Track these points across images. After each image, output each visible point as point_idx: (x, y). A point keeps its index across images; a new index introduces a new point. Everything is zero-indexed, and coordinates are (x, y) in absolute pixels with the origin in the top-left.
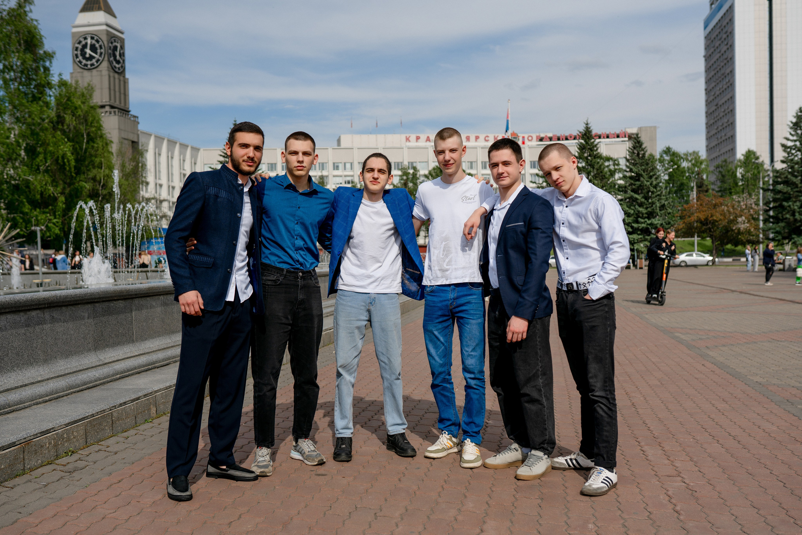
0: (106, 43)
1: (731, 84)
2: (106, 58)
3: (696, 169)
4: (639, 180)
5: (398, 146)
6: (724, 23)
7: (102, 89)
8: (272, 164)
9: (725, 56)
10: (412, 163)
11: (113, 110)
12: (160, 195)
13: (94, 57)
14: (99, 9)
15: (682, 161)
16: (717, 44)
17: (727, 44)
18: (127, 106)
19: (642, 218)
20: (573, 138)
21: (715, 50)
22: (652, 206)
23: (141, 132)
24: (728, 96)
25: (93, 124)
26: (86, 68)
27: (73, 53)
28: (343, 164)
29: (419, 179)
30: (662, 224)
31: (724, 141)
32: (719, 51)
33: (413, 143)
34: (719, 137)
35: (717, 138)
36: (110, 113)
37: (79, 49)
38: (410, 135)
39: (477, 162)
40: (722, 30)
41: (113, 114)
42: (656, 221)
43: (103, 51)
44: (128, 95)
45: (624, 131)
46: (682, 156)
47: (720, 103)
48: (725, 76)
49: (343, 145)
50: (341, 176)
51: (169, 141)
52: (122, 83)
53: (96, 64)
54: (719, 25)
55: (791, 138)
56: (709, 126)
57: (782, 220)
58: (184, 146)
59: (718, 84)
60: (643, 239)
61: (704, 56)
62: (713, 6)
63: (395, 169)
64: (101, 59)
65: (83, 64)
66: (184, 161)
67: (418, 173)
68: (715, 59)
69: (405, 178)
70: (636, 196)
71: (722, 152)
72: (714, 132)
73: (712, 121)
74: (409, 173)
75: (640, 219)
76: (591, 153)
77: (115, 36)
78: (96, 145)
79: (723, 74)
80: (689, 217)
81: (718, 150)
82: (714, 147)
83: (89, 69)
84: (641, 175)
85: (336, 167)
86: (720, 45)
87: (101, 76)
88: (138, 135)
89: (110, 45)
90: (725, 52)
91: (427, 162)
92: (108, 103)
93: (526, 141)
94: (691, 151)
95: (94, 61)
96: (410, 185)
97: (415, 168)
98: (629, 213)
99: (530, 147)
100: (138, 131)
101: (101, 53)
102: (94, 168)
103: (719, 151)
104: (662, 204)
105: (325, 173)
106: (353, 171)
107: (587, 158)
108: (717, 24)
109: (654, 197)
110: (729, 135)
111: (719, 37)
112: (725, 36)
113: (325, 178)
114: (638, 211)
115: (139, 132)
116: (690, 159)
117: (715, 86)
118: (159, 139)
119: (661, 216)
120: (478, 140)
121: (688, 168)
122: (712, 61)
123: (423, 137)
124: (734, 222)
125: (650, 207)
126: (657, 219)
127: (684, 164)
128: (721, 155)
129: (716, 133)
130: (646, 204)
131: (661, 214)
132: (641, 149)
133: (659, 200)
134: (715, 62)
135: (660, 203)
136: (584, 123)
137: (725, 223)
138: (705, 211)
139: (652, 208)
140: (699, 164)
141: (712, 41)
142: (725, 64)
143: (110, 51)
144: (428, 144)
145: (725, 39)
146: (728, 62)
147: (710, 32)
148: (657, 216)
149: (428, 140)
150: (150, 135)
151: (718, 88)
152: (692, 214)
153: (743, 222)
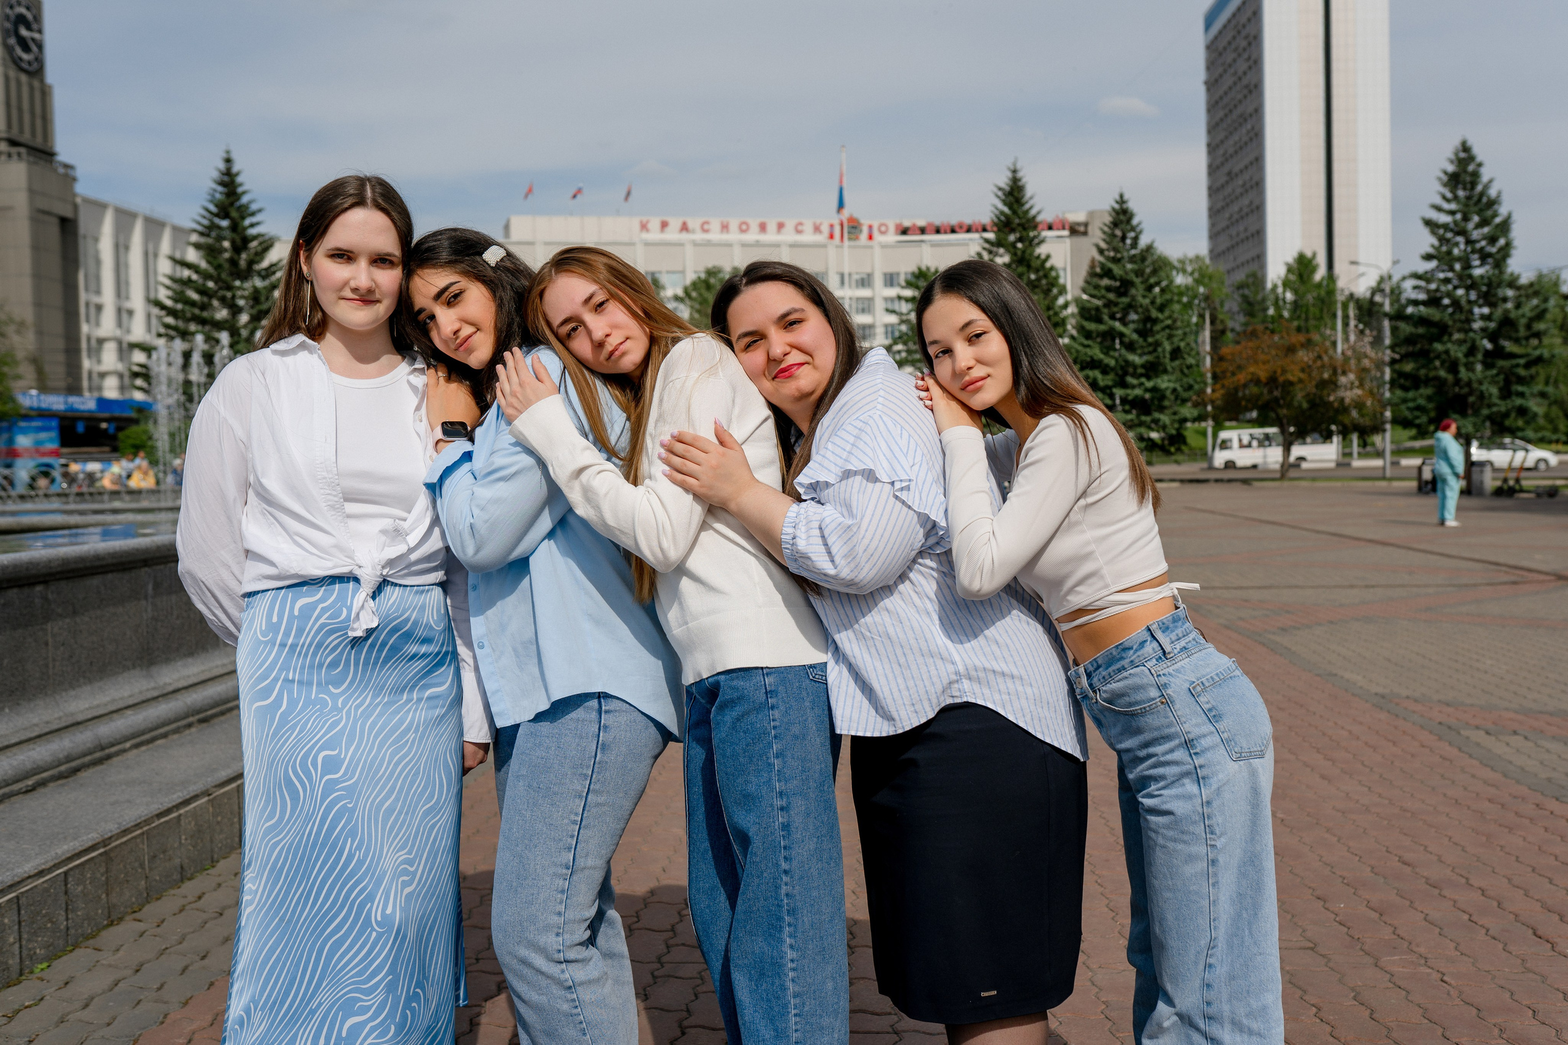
1: (1257, 135)
3: (1201, 290)
4: (1125, 294)
5: (626, 239)
6: (1243, 19)
9: (1245, 81)
11: (14, 150)
15: (1174, 273)
16: (1229, 60)
17: (1249, 58)
18: (49, 144)
19: (1134, 375)
20: (965, 228)
21: (1225, 71)
22: (1155, 350)
23: (87, 201)
24: (1251, 157)
30: (1174, 390)
31: (1242, 241)
32: (1232, 71)
33: (654, 235)
34: (1234, 233)
35: (1230, 236)
36: (9, 155)
38: (648, 218)
40: (1239, 32)
41: (15, 157)
42: (1164, 383)
44: (52, 121)
45: (1061, 216)
46: (1176, 264)
47: (1236, 169)
48: (1244, 118)
49: (515, 236)
52: (37, 95)
54: (1234, 22)
55: (1446, 206)
56: (1214, 212)
57: (1427, 381)
59: (1231, 133)
60: (1136, 421)
61: (1206, 83)
68: (1226, 87)
70: (1120, 327)
71: (1240, 260)
72: (1224, 224)
73: (1219, 205)
75: (1130, 380)
76: (1024, 234)
79: (1241, 116)
80: (1233, 374)
81: (1232, 257)
82: (1224, 251)
84: (1131, 284)
86: (1235, 60)
88: (75, 207)
89: (8, 11)
90: (1245, 73)
91: (683, 272)
93: (876, 234)
94: (1191, 254)
98: (1107, 366)
99: (884, 246)
100: (74, 195)
103: (1235, 259)
104: (1175, 345)
107: (1014, 245)
108: (1229, 21)
109: (1158, 332)
110: (1253, 229)
111: (1233, 46)
112: (1244, 43)
114: (1127, 361)
115: (79, 200)
116: (1189, 269)
117: (1226, 137)
118: (124, 219)
119: (1172, 373)
120: (784, 230)
121: (1187, 288)
122: (1221, 92)
123: (675, 223)
124: (1333, 386)
125: (1150, 353)
126: (1166, 377)
127: (1180, 280)
128: (1238, 267)
129: (1228, 227)
130: (1142, 347)
131: (1173, 368)
132: (1128, 227)
133: (1170, 337)
134: (1226, 93)
135: (1172, 343)
136: (1009, 169)
137: (1311, 388)
138: (1268, 362)
139: (1155, 354)
140: (1206, 280)
141: (1220, 54)
142: (1245, 97)
143: (8, 25)
144: (685, 236)
145: (1244, 50)
146: (1250, 92)
147: (1216, 38)
148: (1165, 371)
149: (684, 228)
150: (102, 206)
151: (1231, 142)
152: (1240, 368)
153: (1349, 386)
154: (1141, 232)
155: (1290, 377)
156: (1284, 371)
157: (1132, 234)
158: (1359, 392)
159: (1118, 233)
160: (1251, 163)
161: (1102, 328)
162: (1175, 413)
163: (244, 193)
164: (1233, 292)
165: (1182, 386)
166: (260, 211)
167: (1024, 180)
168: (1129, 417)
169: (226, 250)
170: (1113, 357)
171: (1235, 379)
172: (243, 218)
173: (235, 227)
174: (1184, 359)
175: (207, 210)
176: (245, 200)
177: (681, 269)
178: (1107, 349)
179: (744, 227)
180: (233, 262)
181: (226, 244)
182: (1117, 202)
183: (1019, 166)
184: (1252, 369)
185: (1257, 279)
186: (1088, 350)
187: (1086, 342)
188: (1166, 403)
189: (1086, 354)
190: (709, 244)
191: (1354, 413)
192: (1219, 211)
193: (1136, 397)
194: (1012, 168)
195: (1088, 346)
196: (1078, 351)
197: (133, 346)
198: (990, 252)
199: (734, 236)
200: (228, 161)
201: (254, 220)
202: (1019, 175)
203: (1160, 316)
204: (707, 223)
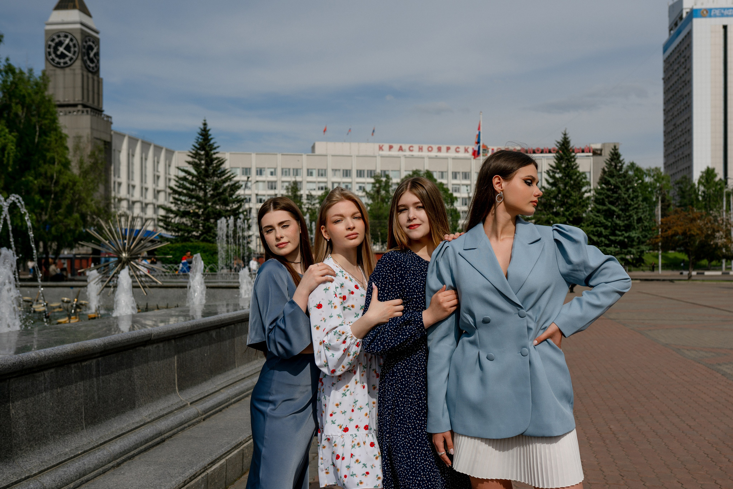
0: (80, 42)
1: (689, 106)
2: (80, 57)
3: (658, 185)
4: (616, 192)
5: (372, 154)
6: (683, 48)
7: (74, 87)
8: (246, 169)
9: (683, 79)
10: (385, 171)
11: (85, 109)
12: (132, 196)
13: (67, 56)
14: (74, 7)
15: (645, 176)
16: (675, 67)
17: (685, 68)
18: (100, 106)
19: (620, 230)
21: (673, 73)
22: (630, 219)
23: (116, 133)
24: (686, 117)
25: (46, 116)
26: (59, 66)
27: (46, 50)
28: (317, 171)
29: (391, 186)
30: (638, 237)
31: (681, 159)
32: (677, 73)
33: (386, 152)
34: (677, 155)
35: (675, 156)
36: (83, 112)
37: (52, 47)
38: (383, 144)
39: (447, 172)
40: (681, 54)
41: (85, 113)
42: (634, 234)
43: (76, 49)
44: (102, 96)
45: (588, 146)
46: (645, 171)
47: (678, 123)
48: (682, 97)
49: (318, 151)
50: (314, 182)
51: (143, 142)
52: (96, 83)
53: (69, 63)
54: (678, 49)
56: (667, 145)
58: (158, 149)
59: (676, 105)
60: (620, 252)
61: (663, 79)
62: (672, 32)
63: (368, 177)
64: (74, 57)
65: (56, 62)
66: (158, 162)
67: (391, 181)
68: (673, 81)
69: (377, 185)
70: (614, 208)
71: (679, 169)
72: (672, 150)
73: (670, 140)
74: (382, 181)
75: (618, 232)
76: (569, 164)
77: (90, 35)
78: (48, 139)
79: (681, 96)
81: (675, 167)
82: (671, 164)
83: (62, 68)
84: (619, 188)
85: (310, 173)
86: (678, 68)
87: (74, 74)
88: (111, 136)
89: (84, 44)
90: (683, 75)
91: (399, 171)
92: (81, 102)
94: (653, 167)
95: (67, 59)
96: (383, 192)
97: (387, 176)
98: (607, 225)
100: (111, 130)
101: (75, 52)
102: (45, 163)
103: (677, 168)
104: (639, 217)
105: (298, 179)
106: (327, 178)
108: (676, 48)
109: (631, 210)
110: (686, 153)
111: (677, 61)
112: (683, 60)
113: (299, 184)
114: (616, 224)
115: (112, 133)
116: (652, 174)
117: (673, 107)
118: (133, 141)
119: (638, 229)
120: (450, 151)
121: (651, 183)
122: (671, 84)
123: (396, 146)
124: (712, 237)
125: (627, 220)
126: (634, 232)
127: (647, 180)
128: (678, 172)
129: (674, 152)
130: (623, 217)
131: (638, 227)
132: (618, 161)
133: (637, 213)
134: (673, 84)
135: (638, 216)
136: (563, 133)
137: (703, 238)
138: (683, 225)
139: (629, 221)
140: (660, 180)
141: (671, 65)
142: (683, 87)
143: (84, 50)
144: (401, 153)
145: (683, 63)
146: (686, 84)
147: (669, 57)
148: (634, 229)
149: (401, 149)
150: (123, 136)
151: (676, 109)
152: (669, 228)
153: (720, 237)
154: (624, 163)
155: (692, 232)
156: (690, 230)
157: (620, 165)
158: (725, 240)
159: (613, 164)
160: (686, 120)
161: (605, 208)
162: (638, 248)
163: (211, 139)
164: (674, 185)
165: (642, 236)
166: (218, 147)
167: (569, 139)
168: (617, 249)
169: (203, 165)
170: (609, 222)
171: (667, 233)
172: (211, 150)
173: (207, 154)
174: (643, 223)
175: (195, 146)
176: (212, 142)
177: (399, 169)
178: (606, 217)
179: (430, 149)
180: (206, 170)
181: (203, 162)
182: (613, 149)
183: (567, 133)
184: (675, 228)
185: (688, 178)
186: (598, 218)
187: (597, 214)
188: (635, 243)
189: (597, 220)
190: (412, 157)
191: (724, 250)
192: (669, 144)
193: (620, 240)
194: (564, 133)
195: (598, 216)
196: (593, 219)
197: (160, 207)
198: (553, 172)
199: (425, 153)
200: (205, 124)
201: (215, 151)
202: (568, 136)
203: (632, 203)
204: (412, 147)
